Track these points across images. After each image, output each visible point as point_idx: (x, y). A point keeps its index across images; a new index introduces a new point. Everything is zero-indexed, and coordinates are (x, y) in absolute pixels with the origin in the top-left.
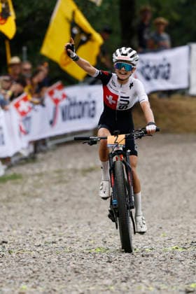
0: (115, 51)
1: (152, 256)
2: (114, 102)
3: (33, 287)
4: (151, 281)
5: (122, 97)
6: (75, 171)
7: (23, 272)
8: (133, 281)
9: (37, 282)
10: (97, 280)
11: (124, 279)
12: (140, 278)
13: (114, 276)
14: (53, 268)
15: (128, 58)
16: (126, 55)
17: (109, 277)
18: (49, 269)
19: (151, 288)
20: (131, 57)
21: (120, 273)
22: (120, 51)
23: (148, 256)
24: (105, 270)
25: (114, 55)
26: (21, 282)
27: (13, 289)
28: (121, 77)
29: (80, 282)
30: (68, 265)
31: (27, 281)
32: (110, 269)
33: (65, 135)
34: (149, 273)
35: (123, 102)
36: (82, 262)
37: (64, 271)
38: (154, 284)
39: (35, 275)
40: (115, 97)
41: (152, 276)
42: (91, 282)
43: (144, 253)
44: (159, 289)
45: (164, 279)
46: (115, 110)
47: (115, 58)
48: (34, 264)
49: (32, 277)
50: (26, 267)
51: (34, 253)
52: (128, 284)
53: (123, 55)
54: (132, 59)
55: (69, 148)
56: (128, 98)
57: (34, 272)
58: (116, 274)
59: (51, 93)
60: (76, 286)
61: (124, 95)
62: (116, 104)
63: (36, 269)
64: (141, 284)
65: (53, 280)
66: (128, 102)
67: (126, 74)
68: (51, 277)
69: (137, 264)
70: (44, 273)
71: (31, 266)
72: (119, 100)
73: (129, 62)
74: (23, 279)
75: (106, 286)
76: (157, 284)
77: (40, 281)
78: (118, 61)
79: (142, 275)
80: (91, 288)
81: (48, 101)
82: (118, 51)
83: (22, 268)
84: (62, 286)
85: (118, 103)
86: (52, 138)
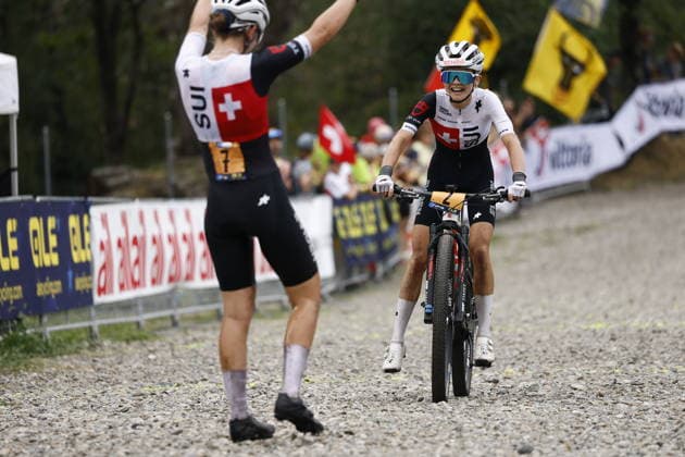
0: (438, 51)
1: (665, 331)
2: (455, 140)
3: (520, 371)
4: (665, 362)
5: (465, 130)
6: (567, 230)
7: (508, 353)
8: (643, 362)
9: (525, 364)
10: (599, 361)
11: (631, 360)
12: (652, 358)
13: (619, 357)
14: (544, 348)
15: (462, 61)
16: (458, 56)
17: (613, 357)
18: (539, 349)
19: (665, 371)
20: (468, 58)
21: (626, 352)
22: (447, 50)
23: (660, 332)
24: (608, 350)
25: (437, 57)
26: (505, 365)
27: (496, 373)
28: (455, 97)
29: (578, 364)
30: (562, 343)
31: (513, 364)
32: (615, 349)
33: (553, 188)
34: (662, 353)
35: (469, 138)
36: (579, 340)
37: (557, 351)
38: (669, 366)
39: (522, 357)
40: (454, 133)
41: (667, 356)
42: (591, 364)
43: (655, 329)
44: (675, 372)
45: (681, 360)
46: (458, 150)
47: (440, 64)
48: (521, 343)
49: (519, 359)
50: (511, 347)
51: (520, 330)
52: (637, 366)
53: (452, 56)
54: (469, 62)
55: (561, 203)
56: (477, 128)
57: (521, 353)
58: (622, 354)
59: (534, 135)
60: (574, 369)
61: (468, 126)
62: (458, 143)
63: (523, 350)
64: (652, 366)
65: (544, 362)
66: (478, 135)
67: (463, 90)
68: (542, 359)
69: (647, 342)
70: (533, 354)
71: (517, 345)
72: (461, 136)
73: (466, 68)
74: (508, 361)
75: (610, 368)
76: (673, 365)
77: (529, 363)
78: (444, 68)
79: (654, 354)
80: (592, 372)
81: (533, 145)
82: (443, 50)
83: (507, 348)
84: (556, 370)
85: (461, 141)
86: (540, 191)
